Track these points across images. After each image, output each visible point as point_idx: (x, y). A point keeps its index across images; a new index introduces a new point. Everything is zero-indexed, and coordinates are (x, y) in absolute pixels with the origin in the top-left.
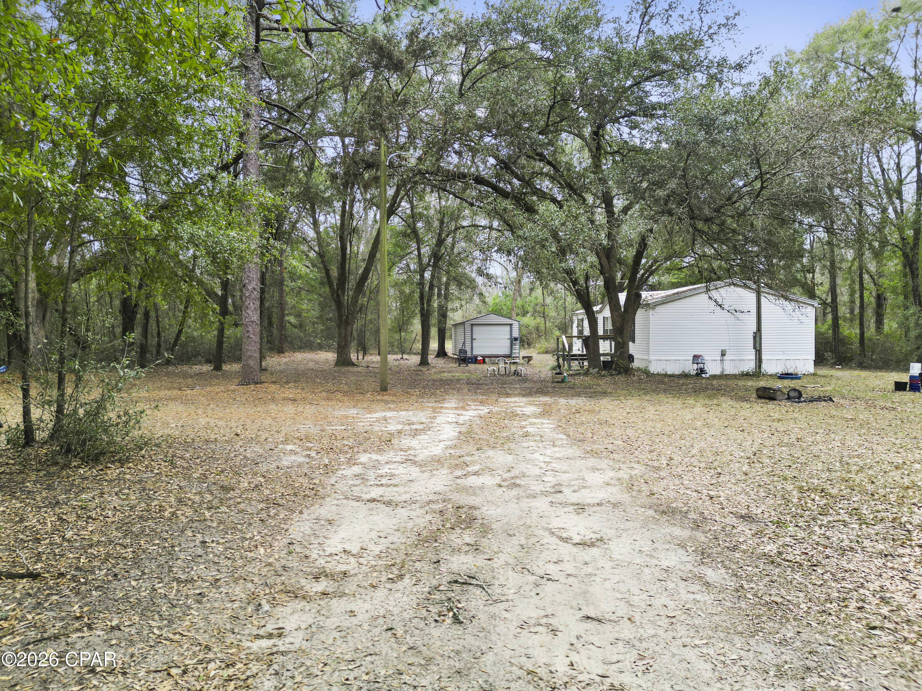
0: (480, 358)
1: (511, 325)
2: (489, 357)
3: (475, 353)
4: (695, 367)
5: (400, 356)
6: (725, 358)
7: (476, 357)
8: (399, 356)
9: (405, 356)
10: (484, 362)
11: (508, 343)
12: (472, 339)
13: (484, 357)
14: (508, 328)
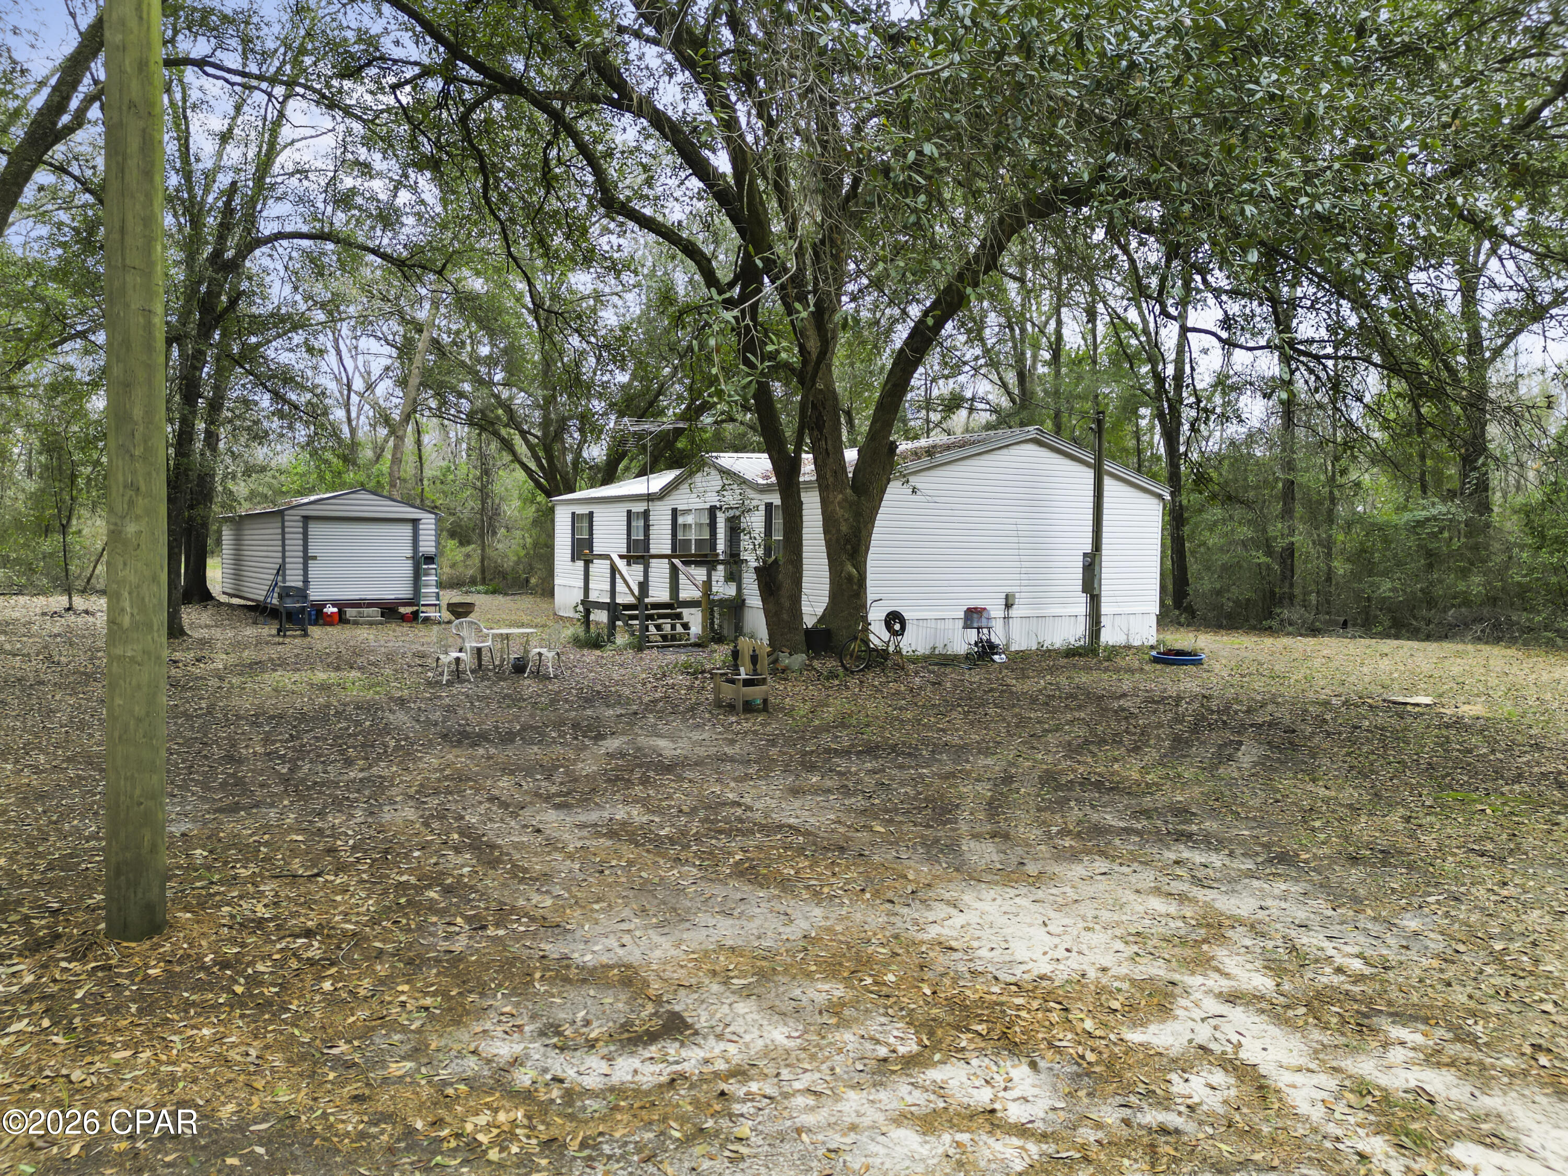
0: (330, 610)
1: (415, 522)
2: (357, 604)
3: (316, 594)
4: (972, 636)
5: (63, 600)
6: (1014, 612)
7: (318, 608)
8: (59, 601)
9: (79, 602)
10: (341, 619)
11: (407, 569)
12: (306, 558)
13: (342, 605)
14: (407, 530)
